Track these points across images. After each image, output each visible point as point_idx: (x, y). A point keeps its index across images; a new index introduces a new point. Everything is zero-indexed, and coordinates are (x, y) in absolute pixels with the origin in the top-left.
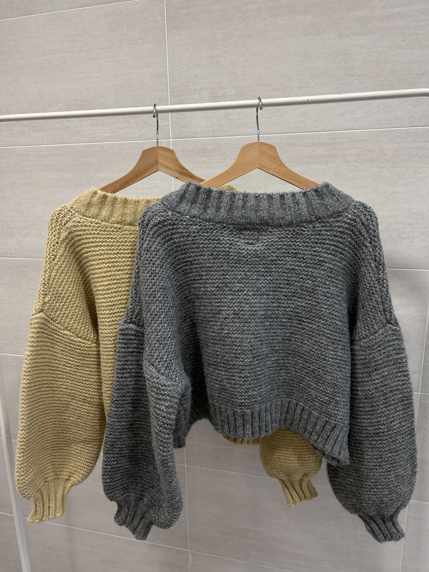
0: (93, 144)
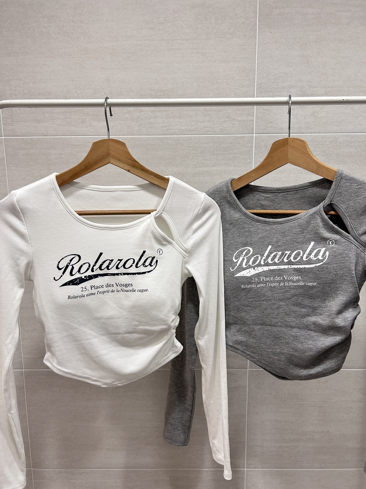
0: (167, 137)
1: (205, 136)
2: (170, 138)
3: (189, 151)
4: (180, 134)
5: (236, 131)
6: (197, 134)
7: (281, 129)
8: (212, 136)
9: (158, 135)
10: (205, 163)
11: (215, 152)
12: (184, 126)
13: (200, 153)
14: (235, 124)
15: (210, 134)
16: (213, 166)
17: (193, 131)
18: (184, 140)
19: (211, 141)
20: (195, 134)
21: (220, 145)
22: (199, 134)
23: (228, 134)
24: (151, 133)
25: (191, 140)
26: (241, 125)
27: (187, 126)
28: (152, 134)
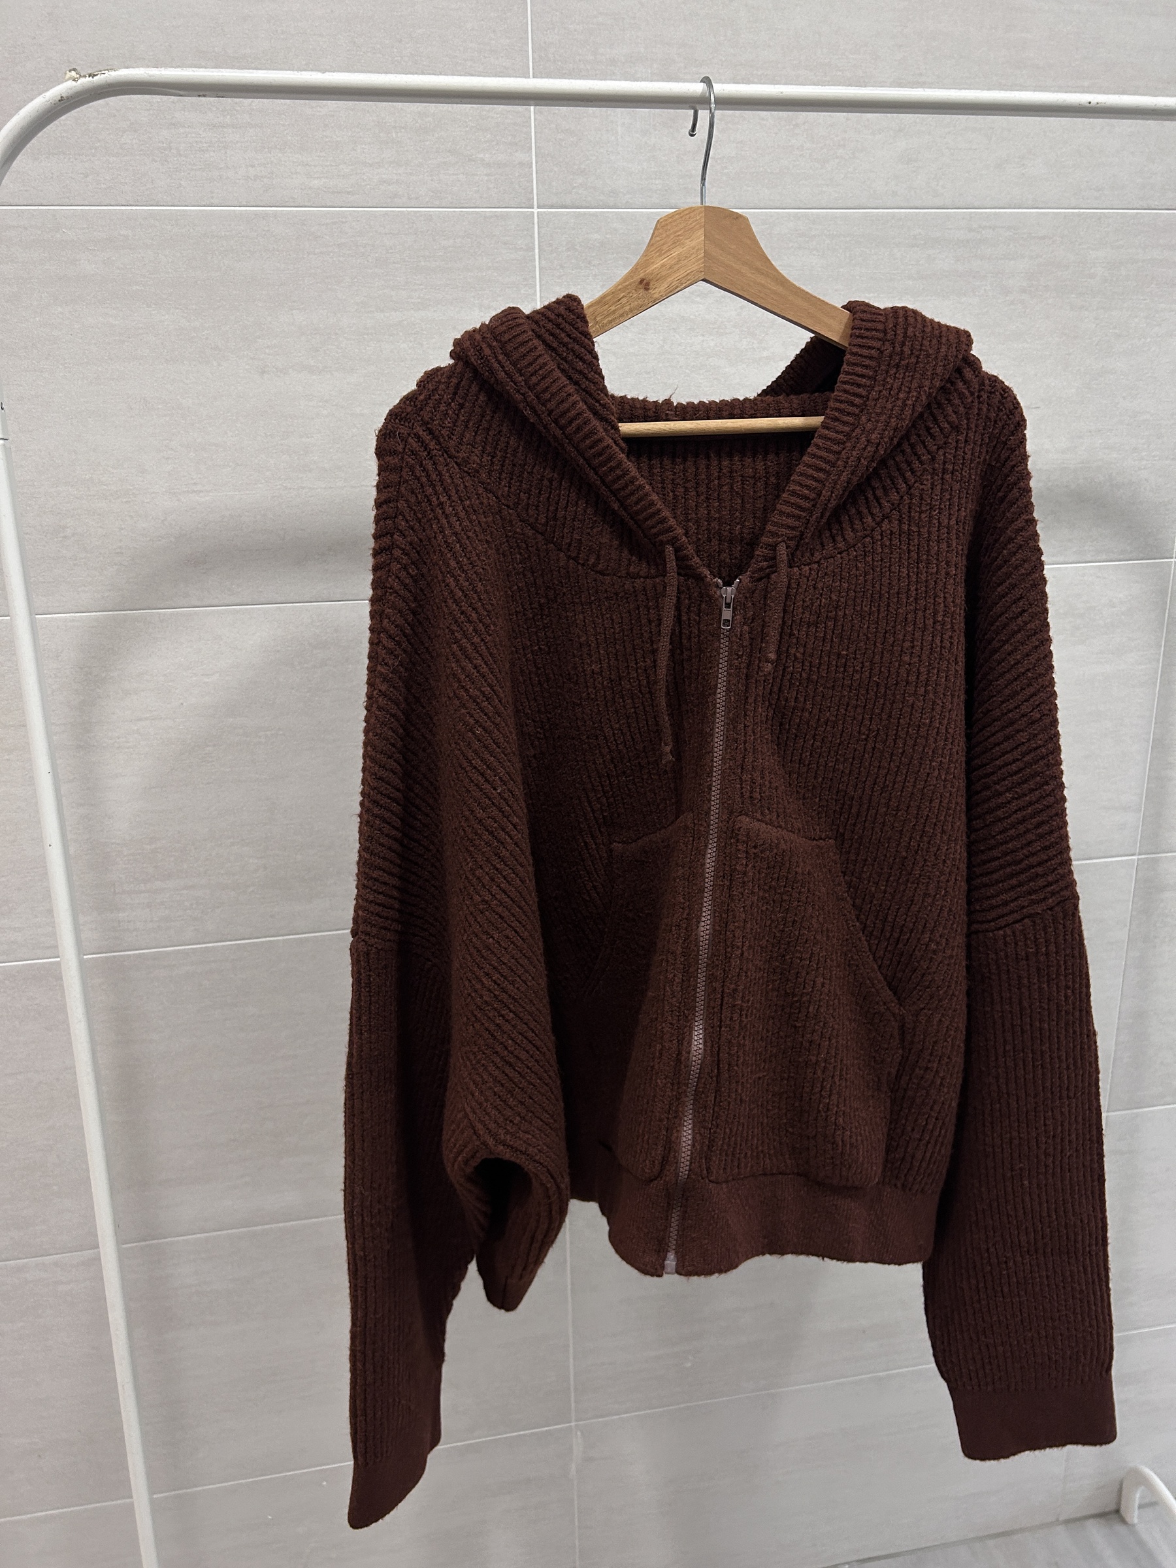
1: (386, 213)
2: (275, 215)
3: (341, 259)
4: (306, 204)
5: (481, 197)
6: (361, 205)
7: (612, 194)
8: (409, 213)
9: (238, 204)
10: (392, 296)
11: (423, 263)
12: (317, 178)
13: (376, 267)
14: (474, 175)
15: (401, 205)
16: (419, 309)
17: (349, 193)
18: (323, 225)
19: (407, 226)
20: (356, 205)
21: (434, 240)
22: (366, 204)
23: (457, 206)
24: (212, 197)
25: (342, 222)
26: (493, 178)
27: (327, 177)
28: (215, 201)
